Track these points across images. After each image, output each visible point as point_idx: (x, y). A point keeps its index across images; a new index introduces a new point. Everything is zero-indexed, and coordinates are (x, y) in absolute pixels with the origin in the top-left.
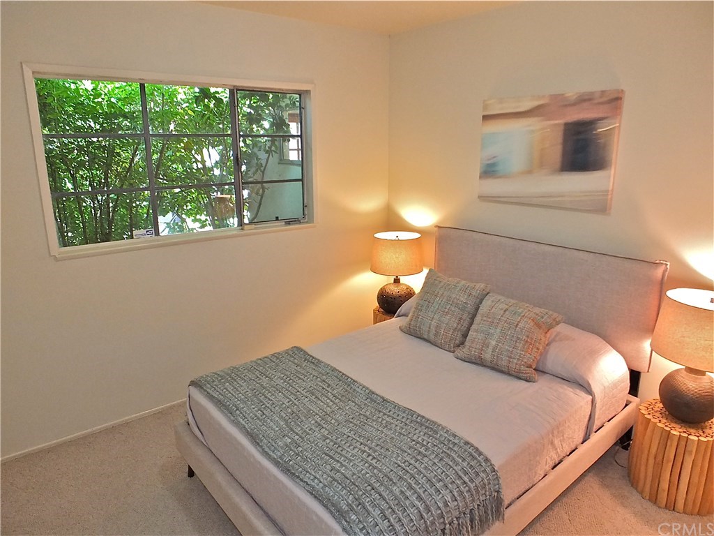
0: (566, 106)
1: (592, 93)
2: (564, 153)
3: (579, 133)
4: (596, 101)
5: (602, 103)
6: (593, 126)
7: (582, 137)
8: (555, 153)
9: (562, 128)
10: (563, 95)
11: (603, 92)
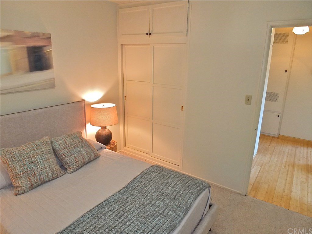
0: (25, 38)
1: (38, 33)
2: (30, 62)
3: (36, 52)
4: (41, 37)
5: (44, 39)
6: (42, 49)
7: (37, 54)
8: (25, 62)
9: (26, 49)
10: (23, 31)
11: (43, 33)
